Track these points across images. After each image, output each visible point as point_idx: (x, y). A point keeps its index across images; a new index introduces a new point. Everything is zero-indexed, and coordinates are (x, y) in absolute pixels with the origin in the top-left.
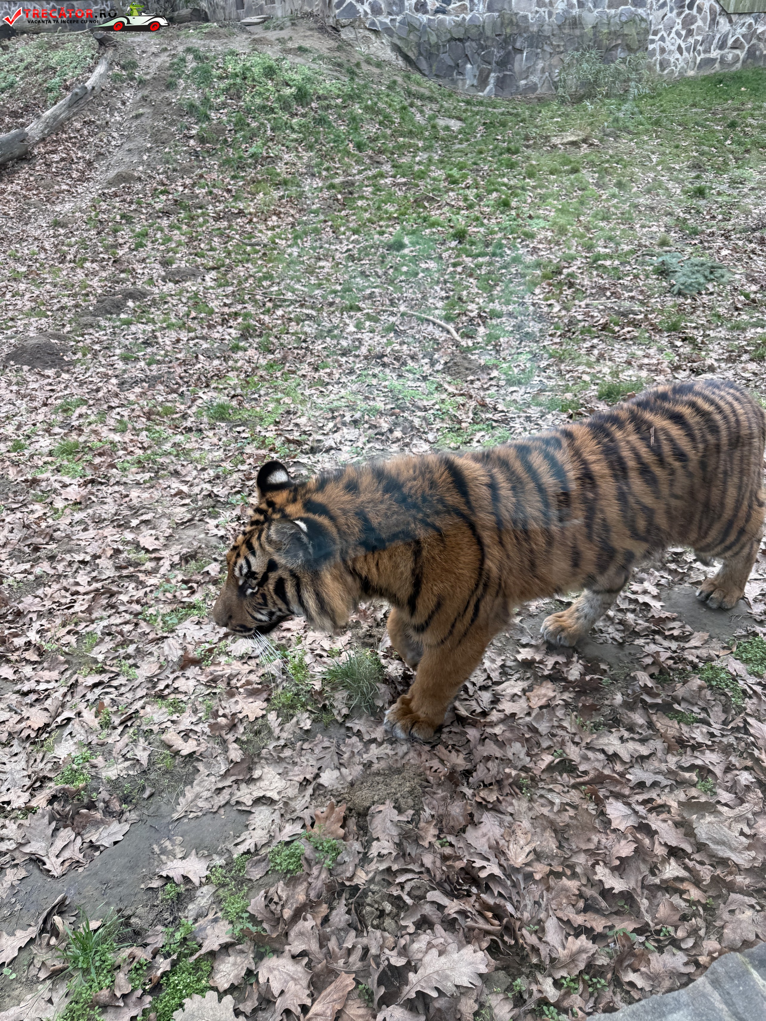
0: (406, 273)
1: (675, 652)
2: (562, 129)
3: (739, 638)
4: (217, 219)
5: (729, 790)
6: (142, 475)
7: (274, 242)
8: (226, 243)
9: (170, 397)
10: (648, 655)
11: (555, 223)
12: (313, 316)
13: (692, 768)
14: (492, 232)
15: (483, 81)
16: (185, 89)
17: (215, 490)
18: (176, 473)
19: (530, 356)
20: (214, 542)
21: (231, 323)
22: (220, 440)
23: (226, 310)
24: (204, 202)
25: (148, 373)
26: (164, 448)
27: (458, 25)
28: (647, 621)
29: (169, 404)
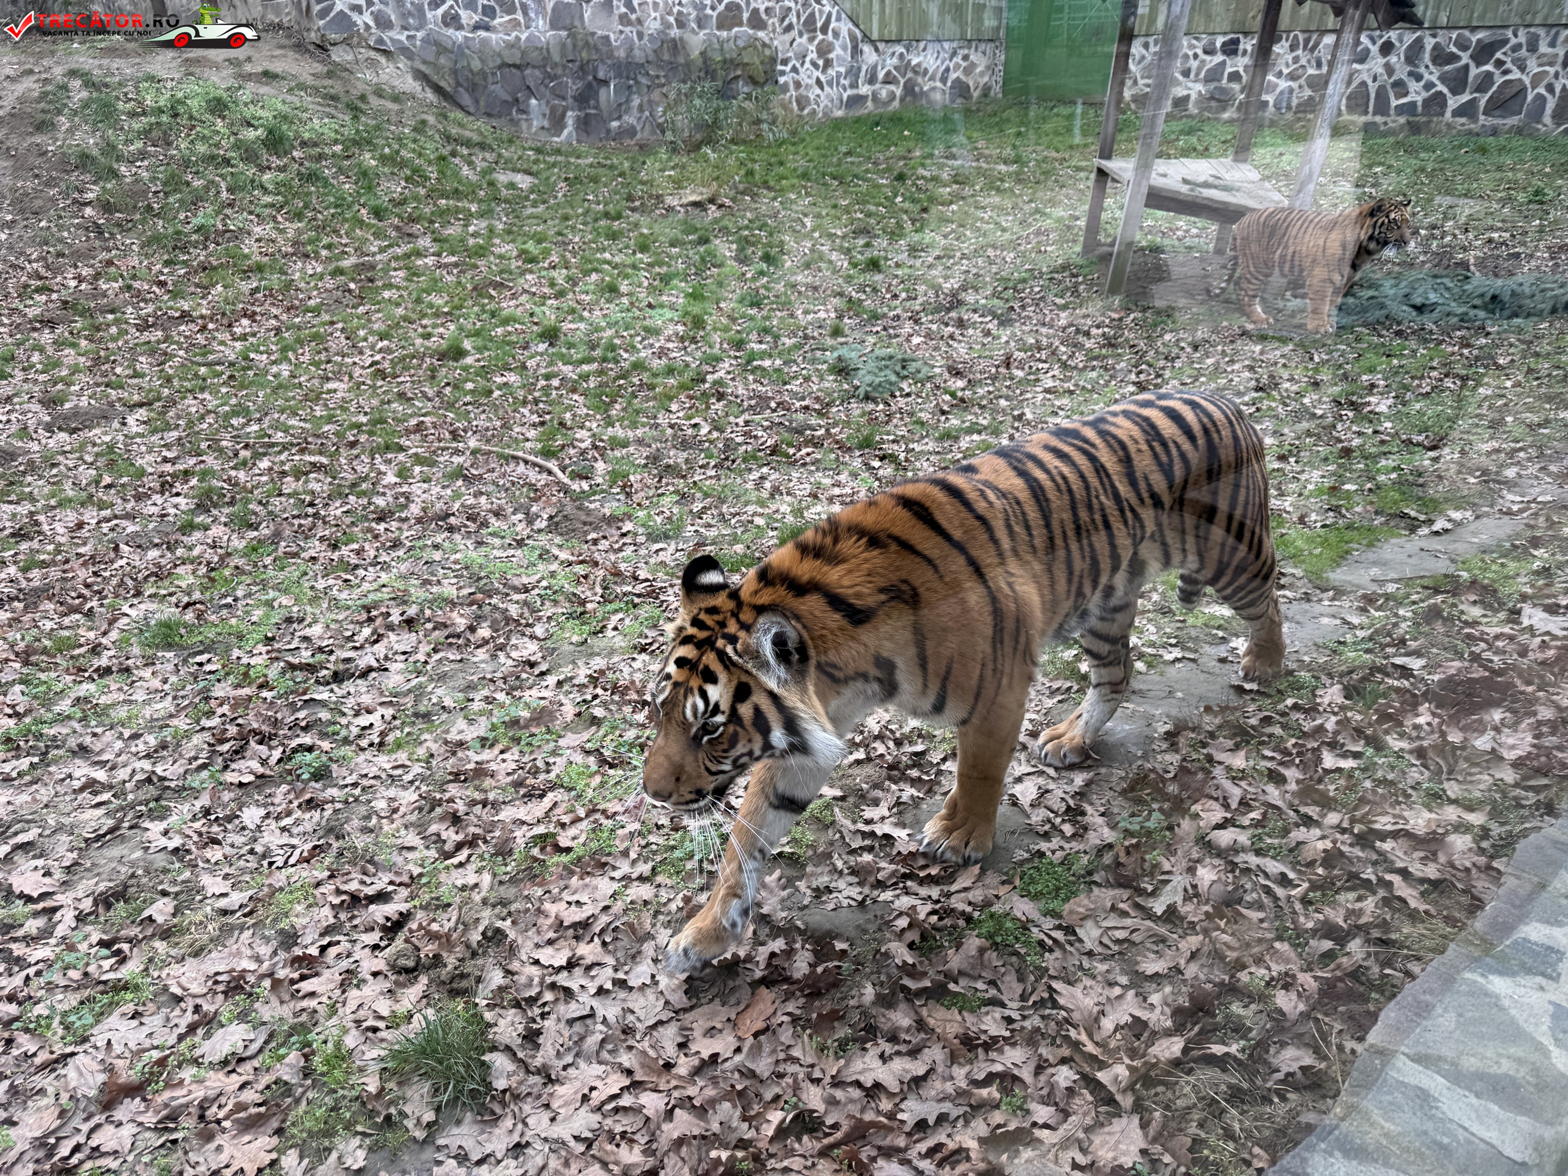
0: (472, 392)
1: (937, 902)
2: (678, 184)
3: (1021, 863)
4: (144, 326)
5: (1045, 1101)
6: (14, 763)
7: (246, 358)
8: (163, 363)
9: (67, 621)
10: (901, 914)
11: (687, 313)
12: (322, 465)
13: (990, 1079)
14: (598, 329)
15: (558, 123)
16: (71, 131)
17: (159, 770)
18: (83, 751)
19: (676, 498)
20: (161, 861)
21: (178, 487)
22: (165, 681)
23: (168, 468)
24: (118, 302)
25: (24, 584)
26: (57, 709)
27: (510, 46)
28: (891, 862)
29: (66, 633)
